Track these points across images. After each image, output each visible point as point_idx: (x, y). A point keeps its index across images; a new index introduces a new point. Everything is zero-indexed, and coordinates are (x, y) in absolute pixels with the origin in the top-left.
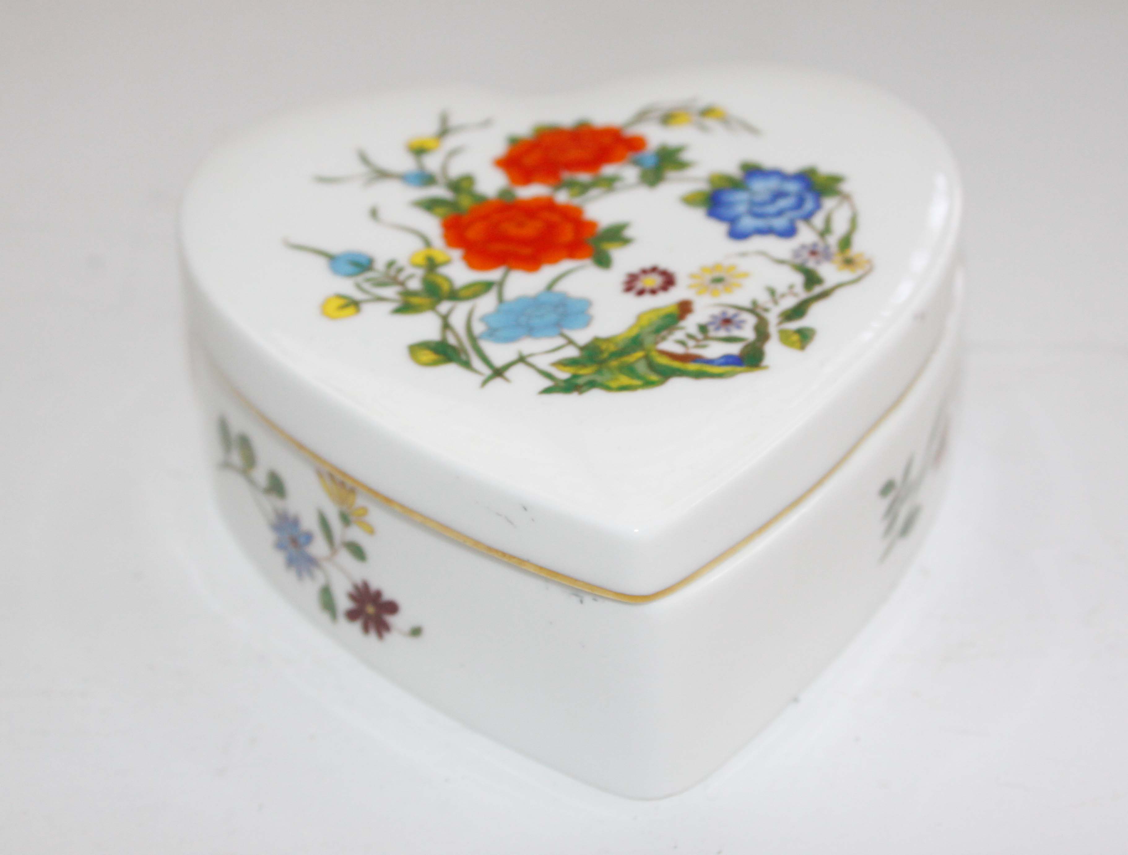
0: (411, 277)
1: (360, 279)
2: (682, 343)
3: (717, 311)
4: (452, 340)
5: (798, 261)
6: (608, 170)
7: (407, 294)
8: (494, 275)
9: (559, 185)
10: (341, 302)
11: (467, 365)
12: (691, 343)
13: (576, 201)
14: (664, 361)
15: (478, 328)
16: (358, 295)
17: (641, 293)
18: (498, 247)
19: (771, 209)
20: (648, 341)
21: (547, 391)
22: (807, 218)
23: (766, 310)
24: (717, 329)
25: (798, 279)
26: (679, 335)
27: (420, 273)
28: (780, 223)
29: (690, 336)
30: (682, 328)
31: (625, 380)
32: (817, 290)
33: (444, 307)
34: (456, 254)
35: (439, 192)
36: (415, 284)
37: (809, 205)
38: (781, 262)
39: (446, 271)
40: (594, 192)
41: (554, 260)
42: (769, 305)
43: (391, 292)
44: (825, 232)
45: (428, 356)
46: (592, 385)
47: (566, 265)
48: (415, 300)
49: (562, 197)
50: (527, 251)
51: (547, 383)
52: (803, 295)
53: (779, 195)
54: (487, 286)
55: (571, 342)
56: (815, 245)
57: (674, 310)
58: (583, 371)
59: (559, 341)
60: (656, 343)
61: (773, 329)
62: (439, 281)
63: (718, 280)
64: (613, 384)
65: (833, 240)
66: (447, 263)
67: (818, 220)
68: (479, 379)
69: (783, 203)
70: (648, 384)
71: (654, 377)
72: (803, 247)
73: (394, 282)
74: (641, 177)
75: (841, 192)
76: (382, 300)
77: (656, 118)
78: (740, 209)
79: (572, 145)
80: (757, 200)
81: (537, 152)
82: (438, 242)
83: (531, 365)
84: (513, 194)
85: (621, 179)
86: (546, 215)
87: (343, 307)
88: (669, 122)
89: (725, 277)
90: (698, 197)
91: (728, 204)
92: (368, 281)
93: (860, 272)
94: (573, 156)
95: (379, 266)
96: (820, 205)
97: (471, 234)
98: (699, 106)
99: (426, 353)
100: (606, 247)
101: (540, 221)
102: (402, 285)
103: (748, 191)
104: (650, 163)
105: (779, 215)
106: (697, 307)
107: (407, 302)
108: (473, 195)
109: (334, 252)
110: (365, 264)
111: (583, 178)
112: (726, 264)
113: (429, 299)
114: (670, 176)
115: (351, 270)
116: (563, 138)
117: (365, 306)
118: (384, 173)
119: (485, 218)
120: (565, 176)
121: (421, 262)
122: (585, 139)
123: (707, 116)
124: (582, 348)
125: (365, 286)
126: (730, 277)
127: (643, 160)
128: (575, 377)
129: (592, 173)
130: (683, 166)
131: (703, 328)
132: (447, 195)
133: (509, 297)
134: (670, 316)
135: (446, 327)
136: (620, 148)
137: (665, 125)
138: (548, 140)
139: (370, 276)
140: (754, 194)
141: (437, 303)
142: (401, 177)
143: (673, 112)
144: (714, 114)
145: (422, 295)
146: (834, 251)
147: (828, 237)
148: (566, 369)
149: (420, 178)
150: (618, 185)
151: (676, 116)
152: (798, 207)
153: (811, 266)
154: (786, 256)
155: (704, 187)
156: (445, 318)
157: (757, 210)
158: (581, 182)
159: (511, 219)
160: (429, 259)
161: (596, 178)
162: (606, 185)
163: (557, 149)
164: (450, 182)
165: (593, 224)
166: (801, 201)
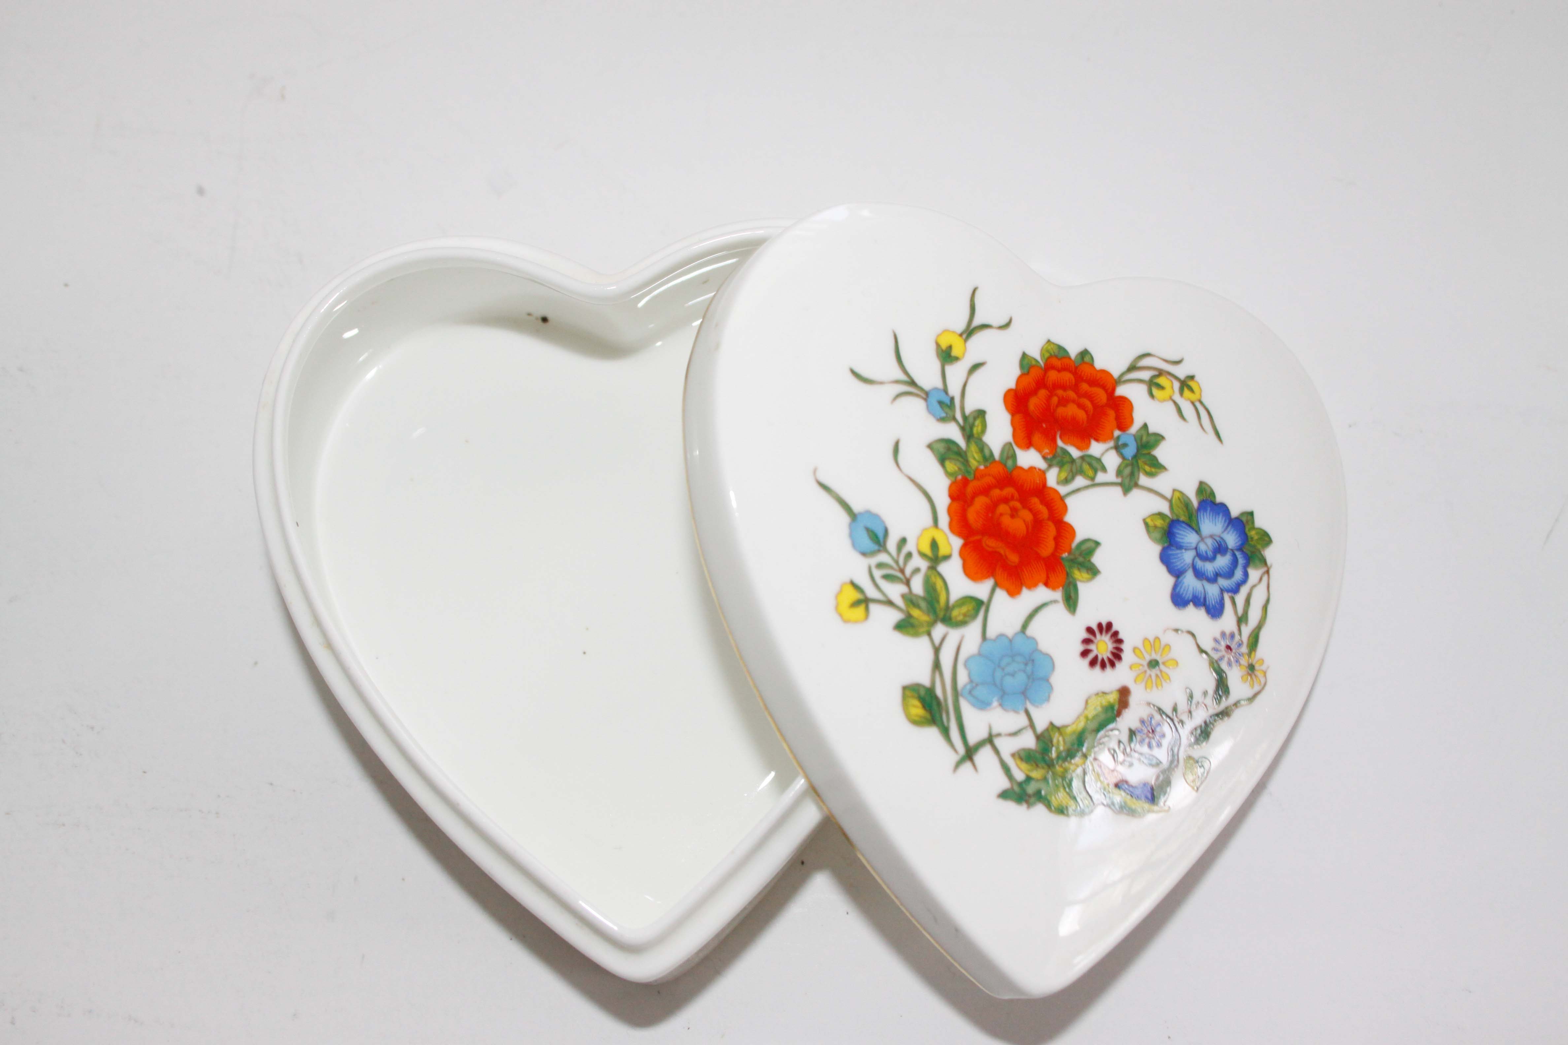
0: (917, 571)
1: (874, 561)
2: (1113, 753)
3: (1145, 712)
4: (939, 692)
5: (1216, 656)
6: (1096, 448)
7: (910, 599)
8: (981, 589)
9: (1055, 458)
10: (855, 595)
11: (945, 732)
13: (1063, 490)
15: (963, 678)
16: (872, 593)
17: (1093, 663)
18: (990, 543)
19: (1209, 568)
20: (1088, 741)
21: (1004, 795)
22: (1233, 592)
23: (1182, 722)
24: (1142, 741)
25: (1209, 681)
26: (1113, 740)
27: (923, 565)
28: (1212, 591)
29: (1120, 744)
30: (1117, 730)
31: (1065, 798)
32: (1224, 704)
33: (939, 630)
34: (957, 543)
35: (954, 434)
36: (918, 586)
37: (1239, 574)
38: (1202, 651)
39: (944, 570)
40: (1080, 481)
41: (1032, 585)
42: (1184, 717)
43: (895, 591)
44: (1242, 620)
45: (917, 710)
46: (1039, 797)
47: (1041, 594)
48: (916, 613)
49: (1052, 478)
50: (1014, 558)
51: (1005, 784)
52: (1212, 710)
53: (1220, 549)
54: (976, 608)
55: (1032, 725)
56: (1232, 636)
57: (1113, 698)
58: (1036, 774)
59: (1022, 721)
60: (1093, 748)
61: (1182, 757)
62: (939, 584)
63: (1153, 664)
64: (1056, 803)
65: (1246, 631)
66: (947, 557)
67: (1240, 598)
68: (954, 758)
69: (1221, 563)
72: (1223, 634)
73: (899, 575)
74: (1119, 473)
75: (1264, 562)
76: (890, 603)
77: (1146, 375)
78: (1188, 557)
79: (1071, 394)
80: (1203, 547)
81: (1043, 393)
82: (944, 519)
83: (997, 751)
84: (1014, 457)
85: (1104, 469)
86: (1035, 501)
87: (856, 604)
88: (1155, 391)
89: (1160, 662)
90: (1159, 522)
91: (1180, 547)
92: (880, 566)
93: (1257, 688)
94: (1071, 410)
95: (892, 544)
96: (1246, 575)
97: (972, 515)
98: (1181, 372)
99: (916, 703)
100: (1077, 574)
101: (1030, 510)
102: (907, 583)
103: (1198, 531)
104: (1130, 452)
105: (1213, 580)
106: (1133, 700)
107: (909, 616)
108: (982, 447)
109: (857, 508)
110: (881, 535)
111: (1075, 453)
112: (1165, 639)
113: (928, 615)
114: (1143, 480)
115: (867, 543)
116: (1067, 377)
117: (873, 607)
118: (912, 383)
119: (985, 491)
120: (1060, 443)
121: (927, 550)
122: (1084, 386)
123: (1186, 392)
124: (1038, 737)
125: (877, 574)
126: (1164, 663)
127: (1125, 445)
128: (1029, 779)
129: (1079, 448)
130: (1156, 467)
131: (1132, 733)
132: (961, 442)
133: (991, 632)
134: (1110, 707)
135: (937, 665)
136: (1112, 414)
137: (1152, 395)
138: (1053, 375)
139: (883, 558)
140: (1202, 539)
141: (933, 624)
142: (926, 395)
143: (1161, 373)
144: (1191, 390)
145: (923, 604)
146: (1244, 649)
147: (1243, 627)
148: (1024, 766)
149: (941, 403)
150: (1101, 477)
151: (1162, 381)
152: (1230, 574)
153: (1224, 666)
154: (1207, 645)
155: (1164, 508)
156: (937, 650)
157: (1199, 564)
158: (1073, 461)
159: (1006, 500)
160: (934, 545)
161: (1082, 458)
162: (1091, 473)
163: (1060, 392)
164: (965, 418)
165: (1071, 531)
166: (1235, 563)
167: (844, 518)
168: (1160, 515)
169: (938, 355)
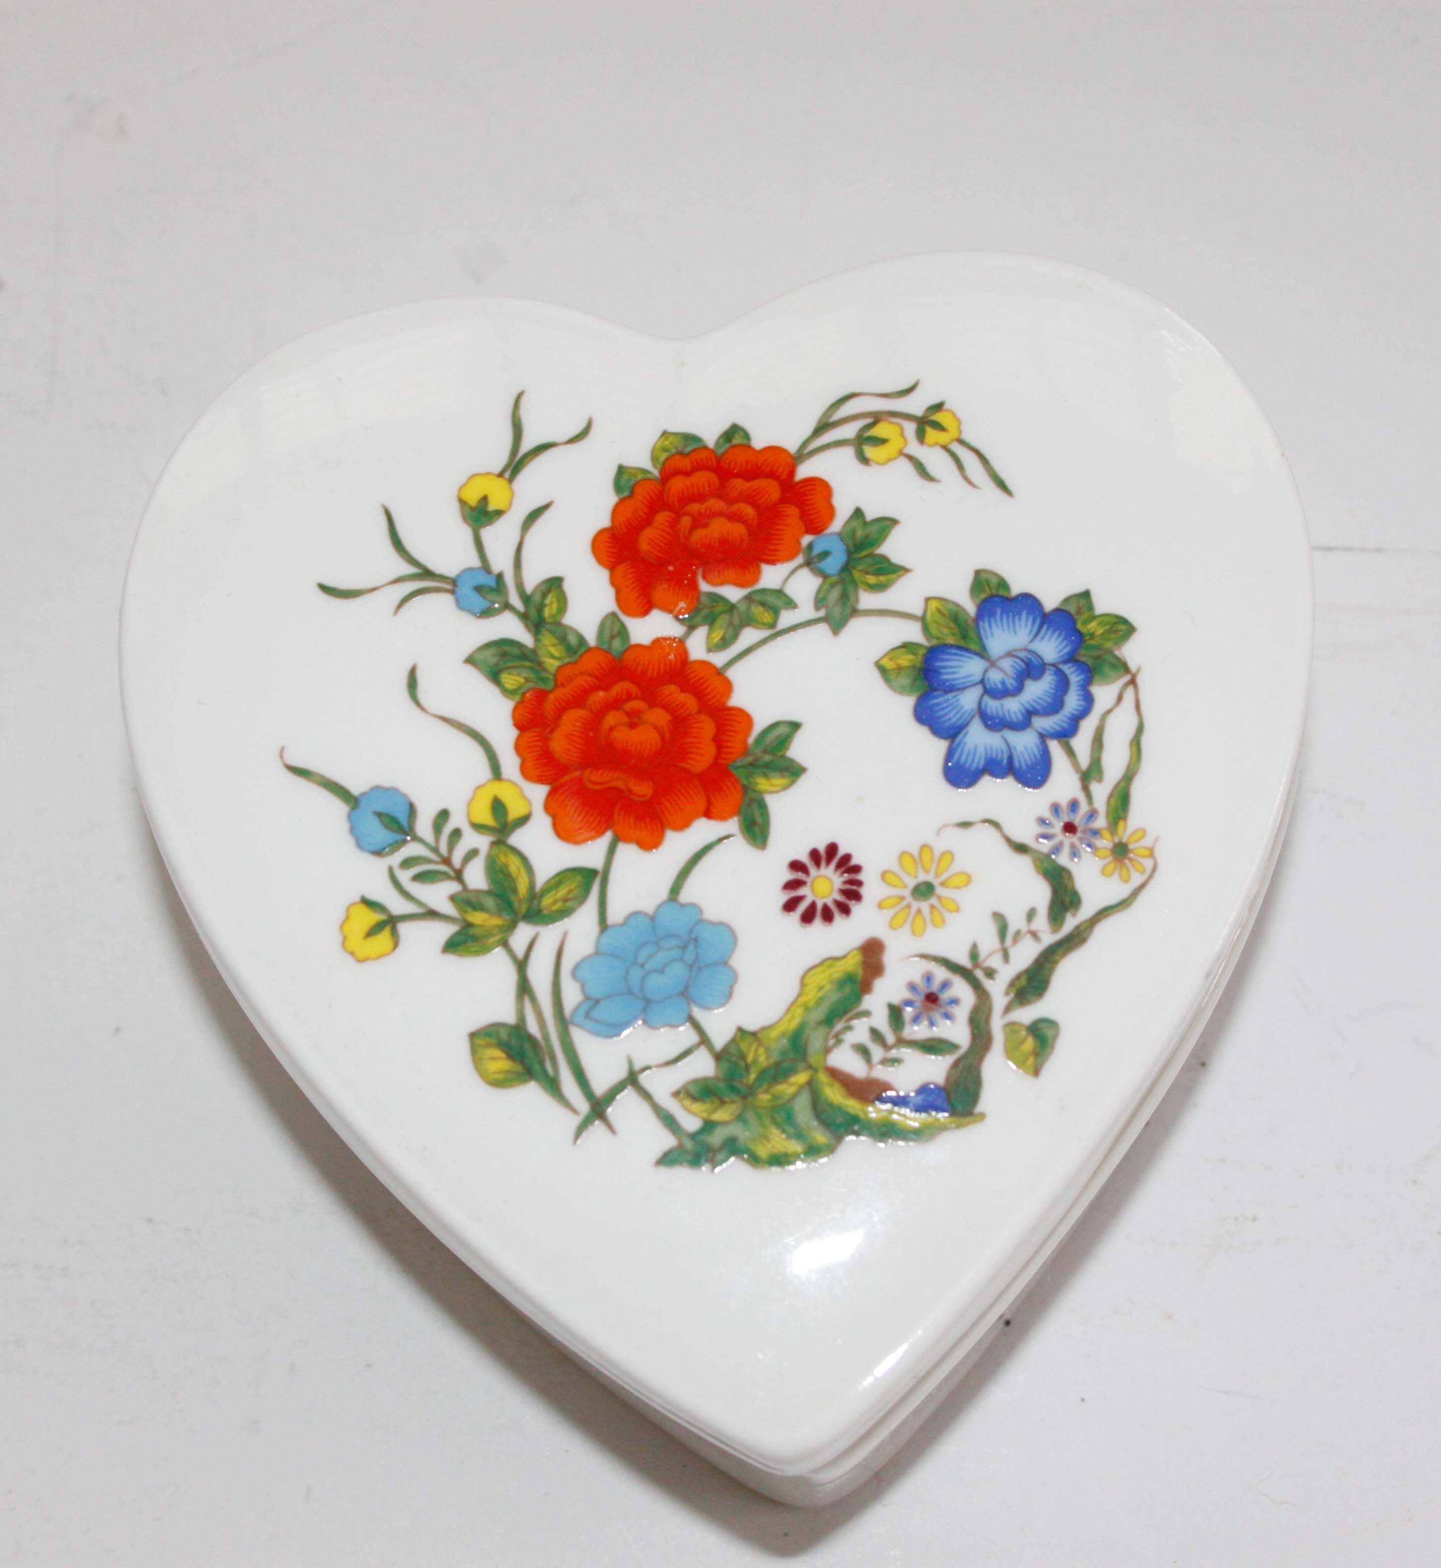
0: (473, 853)
1: (397, 858)
2: (863, 1051)
3: (916, 971)
4: (533, 1027)
5: (1045, 846)
6: (772, 575)
7: (466, 900)
8: (594, 852)
9: (696, 611)
10: (370, 918)
11: (553, 1086)
12: (877, 1052)
13: (718, 659)
14: (834, 1094)
15: (572, 996)
16: (397, 905)
17: (808, 917)
18: (599, 778)
19: (1013, 707)
20: (815, 1043)
21: (667, 1159)
22: (1066, 734)
23: (990, 973)
24: (916, 1019)
25: (1041, 896)
26: (859, 1032)
27: (483, 842)
28: (1025, 743)
29: (876, 1034)
30: (867, 1014)
31: (779, 1141)
32: (1070, 923)
33: (522, 935)
34: (538, 793)
35: (511, 629)
36: (476, 877)
37: (1072, 701)
38: (1021, 848)
39: (520, 841)
40: (749, 636)
41: (683, 825)
42: (995, 962)
43: (441, 893)
44: (1091, 774)
45: (499, 1063)
46: (732, 1148)
47: (701, 833)
48: (477, 918)
49: (698, 645)
50: (642, 790)
51: (667, 1140)
52: (1049, 938)
53: (1031, 668)
54: (584, 884)
55: (704, 1040)
56: (1074, 805)
57: (853, 964)
58: (720, 1115)
59: (685, 1036)
60: (828, 1051)
61: (997, 1024)
62: (514, 864)
63: (924, 890)
64: (762, 1151)
65: (1101, 792)
66: (524, 820)
67: (1082, 742)
68: (574, 1121)
69: (1036, 693)
70: (813, 1151)
71: (820, 1137)
72: (1056, 809)
73: (443, 868)
74: (819, 601)
75: (1124, 667)
76: (432, 914)
77: (849, 431)
78: (969, 700)
79: (715, 504)
80: (995, 677)
81: (662, 518)
82: (510, 763)
83: (646, 1095)
84: (623, 632)
85: (791, 604)
86: (672, 692)
87: (374, 931)
88: (870, 451)
89: (936, 882)
90: (906, 660)
91: (951, 689)
92: (407, 863)
93: (1137, 879)
94: (719, 528)
95: (424, 827)
96: (1088, 700)
97: (559, 745)
98: (916, 405)
99: (497, 1053)
100: (762, 784)
101: (666, 707)
102: (458, 876)
103: (982, 653)
104: (833, 564)
105: (1023, 724)
106: (889, 959)
107: (468, 925)
108: (562, 634)
109: (356, 788)
110: (403, 819)
111: (733, 593)
112: (939, 847)
113: (499, 916)
114: (867, 600)
115: (381, 835)
116: (703, 479)
117: (404, 928)
118: (427, 573)
119: (579, 700)
120: (704, 587)
121: (485, 816)
122: (739, 485)
123: (931, 434)
124: (719, 1057)
125: (404, 876)
126: (943, 884)
127: (825, 554)
128: (709, 1126)
129: (741, 585)
130: (887, 573)
131: (895, 1013)
132: (525, 637)
133: (615, 914)
134: (849, 978)
135: (524, 988)
136: (792, 512)
137: (864, 460)
138: (678, 484)
139: (412, 849)
140: (993, 664)
141: (511, 926)
142: (451, 585)
143: (877, 418)
144: (938, 427)
145: (489, 902)
146: (1101, 822)
147: (1094, 787)
148: (696, 1107)
149: (479, 589)
150: (787, 618)
151: (880, 431)
152: (1055, 705)
153: (1063, 859)
154: (1026, 833)
155: (913, 633)
156: (522, 966)
157: (992, 705)
158: (731, 608)
159: (615, 705)
160: (498, 806)
161: (748, 598)
162: (767, 618)
163: (694, 507)
164: (526, 599)
165: (744, 718)
166: (1063, 684)
167: (338, 808)
168: (907, 646)
169: (465, 519)
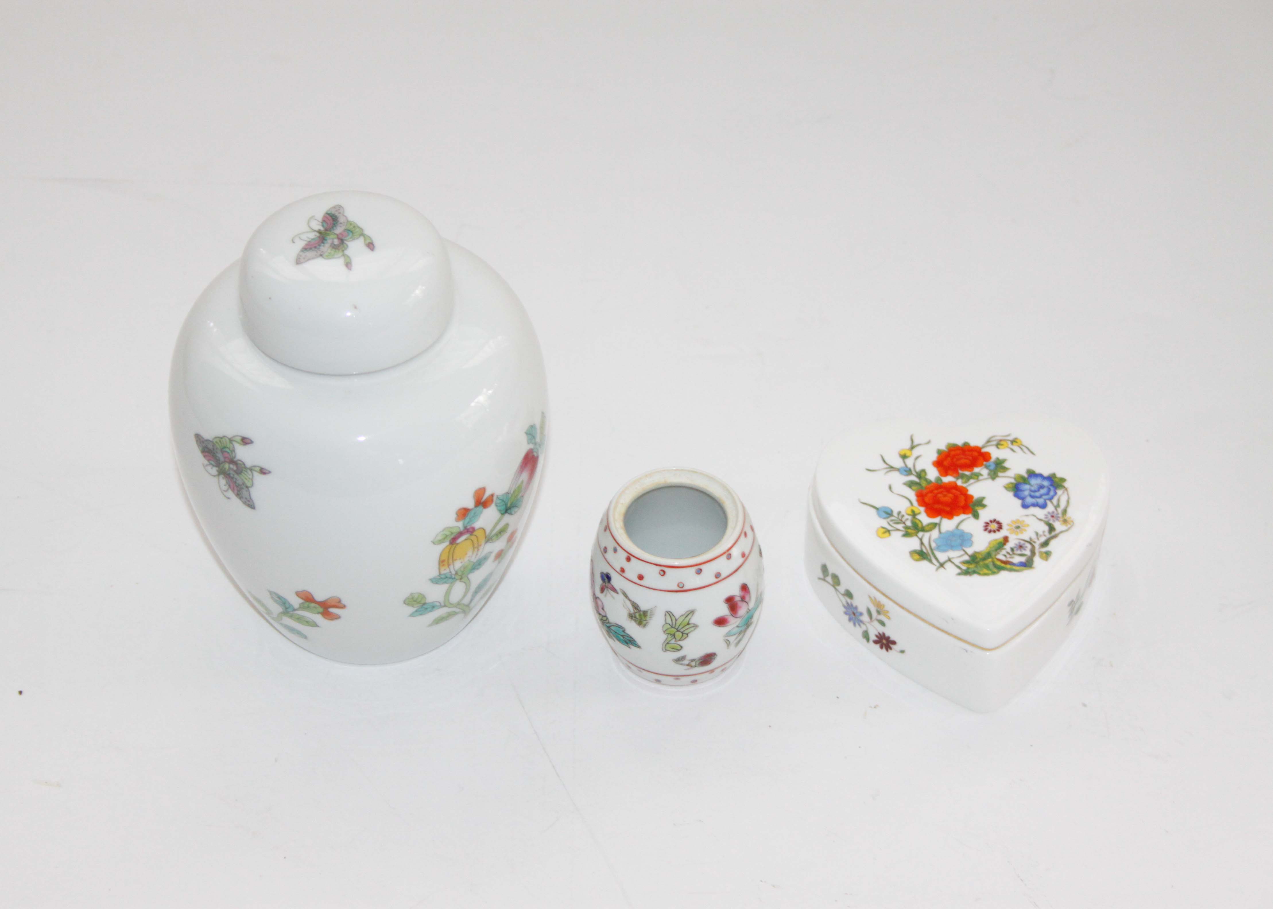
0: (907, 519)
1: (889, 520)
2: (1005, 556)
3: (1017, 542)
4: (924, 550)
5: (1046, 520)
6: (976, 470)
7: (907, 528)
8: (937, 520)
9: (958, 476)
10: (883, 530)
11: (930, 561)
12: (1008, 556)
13: (965, 485)
14: (998, 563)
15: (933, 545)
16: (889, 528)
17: (990, 532)
18: (936, 506)
19: (1037, 494)
20: (993, 554)
21: (959, 574)
22: (1051, 499)
23: (1035, 542)
24: (1017, 550)
25: (1046, 528)
26: (1004, 552)
27: (910, 517)
28: (1041, 501)
29: (1008, 553)
30: (1005, 549)
31: (985, 571)
32: (1053, 534)
33: (920, 534)
34: (922, 509)
35: (913, 478)
36: (909, 523)
37: (1052, 493)
38: (1040, 520)
39: (919, 517)
40: (971, 481)
41: (958, 515)
42: (1036, 540)
43: (900, 526)
44: (1057, 506)
45: (917, 557)
46: (974, 572)
47: (963, 516)
48: (909, 531)
49: (959, 483)
50: (948, 509)
51: (958, 571)
52: (1048, 536)
53: (1041, 487)
54: (935, 525)
55: (966, 553)
56: (1053, 512)
57: (1002, 540)
58: (971, 566)
59: (962, 553)
60: (996, 555)
61: (1037, 551)
62: (917, 522)
63: (1018, 527)
64: (981, 572)
65: (1060, 510)
66: (919, 513)
67: (1055, 501)
68: (935, 568)
69: (1043, 491)
70: (994, 573)
71: (995, 570)
72: (1049, 513)
73: (901, 522)
74: (989, 474)
75: (1064, 487)
76: (898, 530)
77: (995, 443)
78: (1027, 493)
79: (962, 456)
80: (1033, 488)
81: (949, 459)
82: (915, 503)
83: (953, 563)
84: (941, 480)
85: (981, 475)
86: (954, 491)
87: (884, 533)
88: (999, 447)
89: (1020, 526)
90: (1011, 486)
91: (1021, 490)
92: (892, 521)
93: (1069, 526)
94: (963, 461)
95: (895, 514)
96: (1056, 493)
97: (927, 499)
98: (1011, 438)
99: (916, 555)
100: (977, 508)
101: (952, 493)
102: (904, 523)
103: (1029, 484)
104: (993, 467)
105: (1040, 497)
106: (1010, 539)
107: (907, 532)
108: (926, 480)
109: (878, 506)
110: (890, 512)
111: (967, 473)
112: (1021, 519)
113: (915, 530)
114: (1000, 474)
115: (885, 515)
116: (958, 452)
117: (892, 533)
118: (892, 467)
119: (931, 492)
120: (960, 472)
121: (910, 512)
122: (967, 453)
123: (1014, 443)
124: (970, 556)
125: (891, 523)
126: (1022, 526)
127: (990, 466)
128: (968, 568)
129: (970, 471)
130: (1005, 469)
131: (1012, 549)
132: (917, 480)
133: (943, 531)
134: (1001, 543)
135: (922, 543)
136: (981, 458)
137: (998, 448)
138: (953, 453)
139: (892, 518)
140: (1032, 486)
141: (918, 532)
142: (898, 470)
143: (1001, 440)
144: (1017, 442)
145: (912, 528)
146: (1060, 515)
147: (1058, 509)
148: (965, 565)
149: (906, 471)
150: (980, 478)
151: (1002, 443)
152: (1048, 494)
153: (1051, 522)
154: (1042, 517)
155: (1013, 481)
156: (921, 540)
157: (1032, 494)
158: (966, 475)
159: (941, 493)
160: (913, 511)
161: (972, 474)
162: (976, 477)
163: (957, 457)
164: (917, 473)
165: (972, 497)
166: (1049, 490)
167: (874, 511)
168: (1011, 483)
169: (901, 457)
